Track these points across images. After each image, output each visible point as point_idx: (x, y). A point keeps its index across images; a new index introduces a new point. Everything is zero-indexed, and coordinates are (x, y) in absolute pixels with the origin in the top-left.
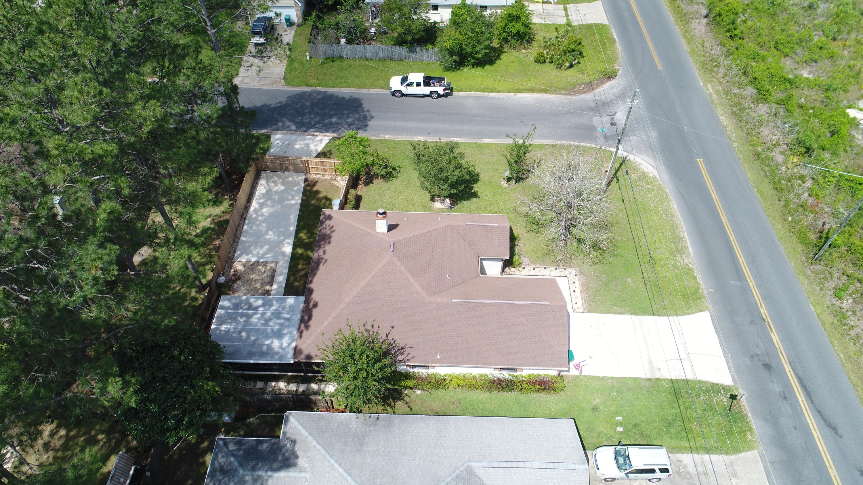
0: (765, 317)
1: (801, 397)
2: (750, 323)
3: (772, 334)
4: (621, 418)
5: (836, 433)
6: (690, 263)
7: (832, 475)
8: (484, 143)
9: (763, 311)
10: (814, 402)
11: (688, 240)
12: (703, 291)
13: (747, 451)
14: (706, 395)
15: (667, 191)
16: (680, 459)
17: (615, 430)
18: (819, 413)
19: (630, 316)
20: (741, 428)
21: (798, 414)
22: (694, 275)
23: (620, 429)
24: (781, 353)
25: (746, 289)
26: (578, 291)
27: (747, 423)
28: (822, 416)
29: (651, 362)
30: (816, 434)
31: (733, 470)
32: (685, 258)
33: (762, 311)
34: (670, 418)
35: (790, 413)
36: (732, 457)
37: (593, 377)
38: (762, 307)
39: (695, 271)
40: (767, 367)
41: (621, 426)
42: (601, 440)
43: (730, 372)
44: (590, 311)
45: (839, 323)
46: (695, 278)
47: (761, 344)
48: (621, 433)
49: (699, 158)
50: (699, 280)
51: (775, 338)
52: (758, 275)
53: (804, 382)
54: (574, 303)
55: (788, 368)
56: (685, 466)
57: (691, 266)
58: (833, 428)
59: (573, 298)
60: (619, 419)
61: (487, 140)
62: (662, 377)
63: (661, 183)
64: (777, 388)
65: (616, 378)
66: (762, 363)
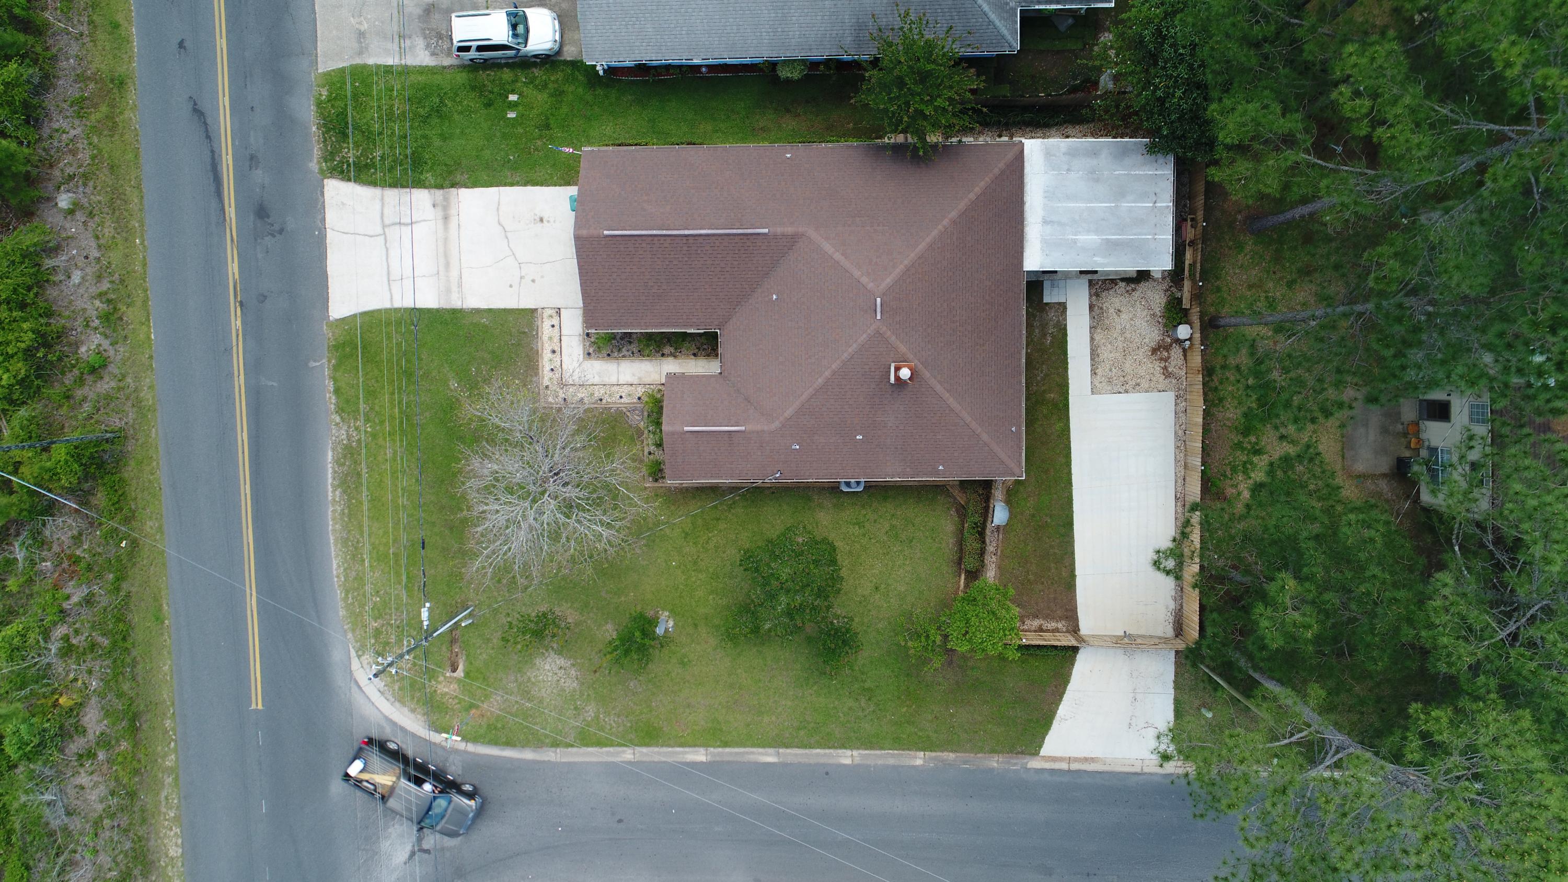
0: (239, 309)
1: (227, 161)
2: (265, 297)
3: (237, 276)
4: (509, 116)
5: (195, 104)
6: (337, 424)
7: (224, 41)
8: (706, 746)
9: (237, 323)
10: (209, 154)
11: (330, 481)
12: (329, 361)
13: (333, 70)
14: (371, 159)
15: (342, 613)
16: (433, 58)
17: (521, 95)
18: (209, 136)
19: (464, 307)
20: (333, 106)
21: (240, 134)
22: (338, 397)
23: (513, 98)
24: (232, 240)
25: (254, 367)
26: (546, 355)
27: (322, 114)
28: (207, 131)
29: (446, 218)
30: (224, 101)
31: (361, 43)
32: (344, 437)
33: (239, 323)
34: (435, 121)
35: (252, 133)
36: (358, 61)
37: (542, 185)
38: (237, 330)
39: (333, 406)
40: (262, 212)
41: (510, 102)
42: (544, 77)
43: (324, 202)
44: (530, 315)
45: (120, 306)
46: (337, 391)
47: (260, 256)
48: (513, 92)
49: (256, 711)
50: (331, 386)
51: (233, 268)
52: (225, 400)
53: (213, 188)
54: (557, 327)
55: (231, 212)
56: (428, 46)
57: (338, 419)
58: (198, 112)
59: (556, 340)
60: (511, 115)
61: (699, 755)
62: (433, 191)
63: (350, 635)
64: (259, 176)
65: (505, 185)
66: (269, 221)
